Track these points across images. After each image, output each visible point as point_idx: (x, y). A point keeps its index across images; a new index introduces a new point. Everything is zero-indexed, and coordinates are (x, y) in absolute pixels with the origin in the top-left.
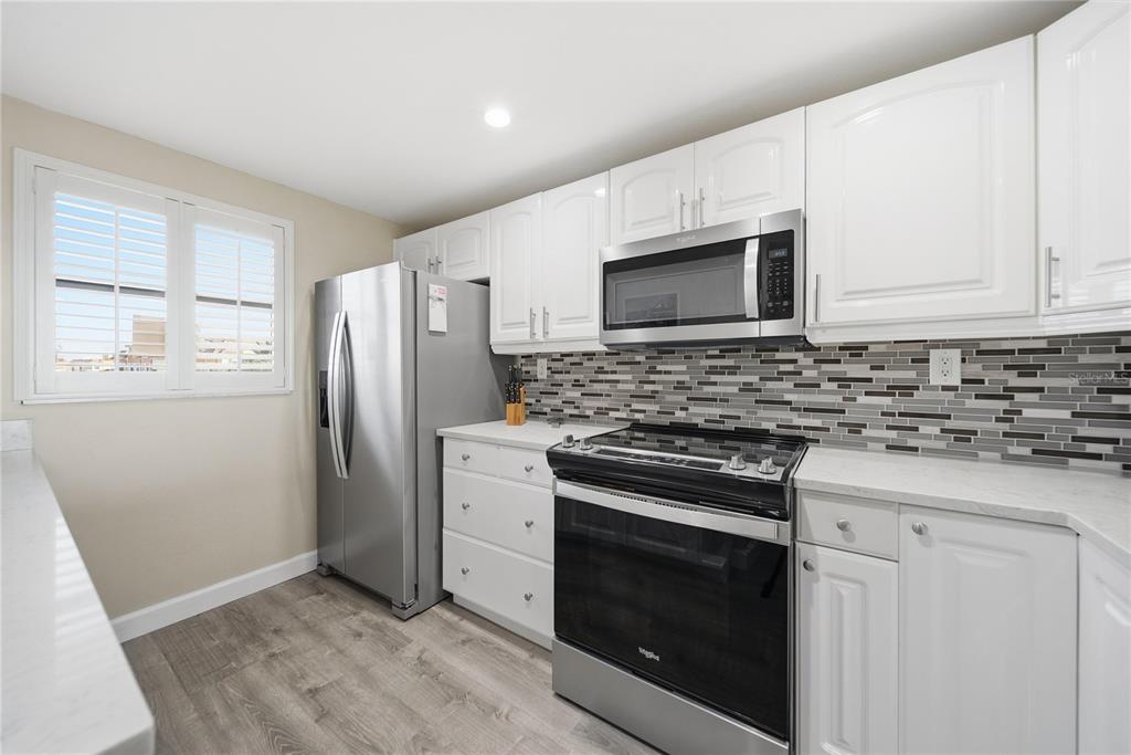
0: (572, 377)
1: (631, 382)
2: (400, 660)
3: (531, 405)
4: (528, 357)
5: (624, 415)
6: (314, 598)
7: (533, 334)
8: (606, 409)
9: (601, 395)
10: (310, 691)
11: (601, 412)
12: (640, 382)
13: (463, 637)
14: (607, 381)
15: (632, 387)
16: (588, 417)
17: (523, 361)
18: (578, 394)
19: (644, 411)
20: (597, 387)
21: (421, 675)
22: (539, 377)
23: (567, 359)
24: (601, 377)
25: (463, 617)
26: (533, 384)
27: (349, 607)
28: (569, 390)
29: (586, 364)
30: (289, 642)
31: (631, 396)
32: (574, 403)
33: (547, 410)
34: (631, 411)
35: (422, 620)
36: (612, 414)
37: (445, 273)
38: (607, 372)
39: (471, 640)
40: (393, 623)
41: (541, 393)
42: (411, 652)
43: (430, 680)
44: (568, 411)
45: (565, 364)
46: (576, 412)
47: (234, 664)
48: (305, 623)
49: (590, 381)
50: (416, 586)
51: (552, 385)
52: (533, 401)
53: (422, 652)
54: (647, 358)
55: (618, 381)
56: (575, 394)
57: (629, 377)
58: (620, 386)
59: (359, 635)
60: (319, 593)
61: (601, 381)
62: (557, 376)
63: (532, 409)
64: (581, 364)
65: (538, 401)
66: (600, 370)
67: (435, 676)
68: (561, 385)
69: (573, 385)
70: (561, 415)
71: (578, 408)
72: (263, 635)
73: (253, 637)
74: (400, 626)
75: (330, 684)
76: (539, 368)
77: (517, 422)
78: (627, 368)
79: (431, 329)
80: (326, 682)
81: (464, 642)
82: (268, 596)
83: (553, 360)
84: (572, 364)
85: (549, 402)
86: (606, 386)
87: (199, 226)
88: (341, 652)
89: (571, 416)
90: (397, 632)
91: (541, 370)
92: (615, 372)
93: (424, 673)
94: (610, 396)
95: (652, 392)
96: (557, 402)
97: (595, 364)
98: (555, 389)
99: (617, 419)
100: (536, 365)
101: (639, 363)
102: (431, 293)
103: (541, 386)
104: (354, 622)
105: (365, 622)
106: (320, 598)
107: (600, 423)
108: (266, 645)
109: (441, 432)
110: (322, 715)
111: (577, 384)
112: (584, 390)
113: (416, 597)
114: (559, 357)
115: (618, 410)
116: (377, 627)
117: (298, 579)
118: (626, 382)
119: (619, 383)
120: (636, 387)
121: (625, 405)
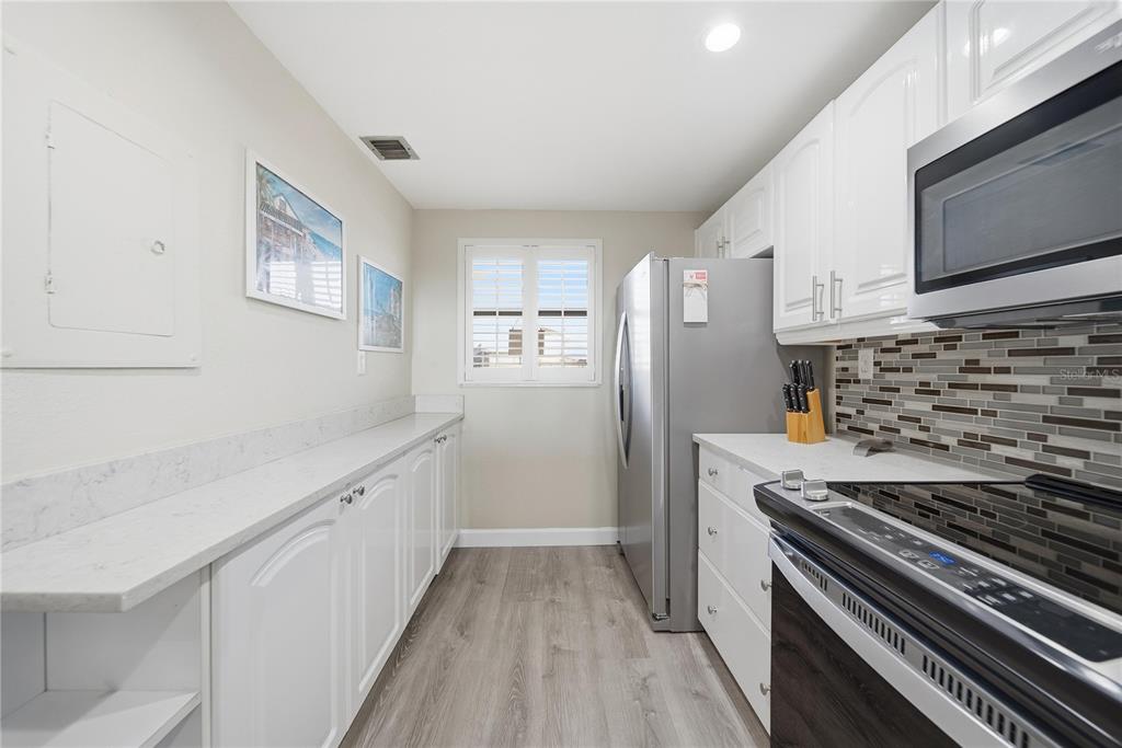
0: (916, 377)
1: (1045, 390)
2: (628, 668)
3: (849, 416)
4: (845, 347)
5: (1028, 455)
6: (603, 569)
7: (819, 313)
8: (984, 438)
9: (974, 412)
10: (555, 647)
11: (969, 441)
12: (1071, 391)
13: (699, 687)
14: (986, 387)
15: (1051, 400)
16: (946, 448)
17: (839, 353)
18: (927, 407)
19: (1084, 455)
20: (964, 398)
21: (635, 699)
22: (861, 377)
23: (908, 350)
24: (973, 378)
25: (713, 665)
26: (852, 387)
27: (621, 591)
28: (909, 398)
29: (942, 355)
30: (568, 596)
31: (1046, 419)
32: (918, 420)
33: (874, 427)
34: (1047, 449)
35: (671, 642)
36: (996, 449)
37: (733, 252)
38: (987, 371)
39: (707, 698)
40: (644, 627)
41: (865, 400)
42: (642, 667)
43: (640, 709)
44: (909, 432)
45: (906, 356)
46: (922, 436)
47: (531, 594)
48: (585, 587)
49: (951, 386)
50: (668, 600)
51: (882, 389)
52: (852, 411)
53: (652, 674)
54: (1092, 340)
55: (1014, 388)
56: (923, 406)
57: (1042, 380)
58: (1016, 398)
59: (613, 622)
60: (609, 567)
61: (974, 387)
62: (890, 377)
63: (851, 422)
64: (933, 355)
65: (860, 412)
66: (972, 366)
67: (647, 710)
68: (898, 390)
69: (917, 391)
70: (894, 438)
71: (925, 429)
72: (558, 582)
73: (552, 581)
74: (649, 635)
75: (570, 651)
76: (860, 363)
77: (802, 438)
78: (1038, 361)
79: (687, 319)
80: (567, 648)
81: (697, 695)
82: (578, 551)
83: (884, 351)
84: (915, 356)
85: (876, 417)
86: (986, 398)
87: (540, 263)
88: (592, 628)
89: (913, 441)
90: (642, 639)
91: (865, 365)
92: (1006, 370)
93: (639, 699)
94: (994, 414)
95: (1108, 414)
96: (889, 416)
97: (960, 355)
98: (886, 396)
99: (1009, 460)
100: (856, 359)
101: (1069, 351)
102: (687, 279)
103: (865, 390)
104: (616, 606)
105: (624, 612)
106: (608, 571)
107: (970, 463)
108: (554, 591)
109: (698, 437)
110: (550, 675)
111: (925, 390)
112: (936, 400)
113: (668, 613)
114: (892, 344)
115: (1014, 444)
116: (630, 624)
117: (603, 547)
118: (1034, 390)
119: (1016, 391)
120: (1061, 401)
121: (1030, 436)
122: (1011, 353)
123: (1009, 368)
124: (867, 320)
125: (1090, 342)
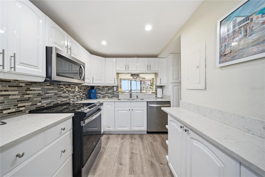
1: (18, 95)
8: (1, 110)
31: (18, 101)
34: (18, 107)
36: (5, 112)
55: (10, 95)
58: (10, 97)
78: (16, 88)
92: (8, 91)
99: (9, 113)
101: (22, 86)
115: (10, 109)
118: (15, 95)
119: (10, 96)
120: (21, 97)
121: (14, 106)
122: (9, 86)
123: (8, 90)
124: (21, 75)
125: (25, 85)
